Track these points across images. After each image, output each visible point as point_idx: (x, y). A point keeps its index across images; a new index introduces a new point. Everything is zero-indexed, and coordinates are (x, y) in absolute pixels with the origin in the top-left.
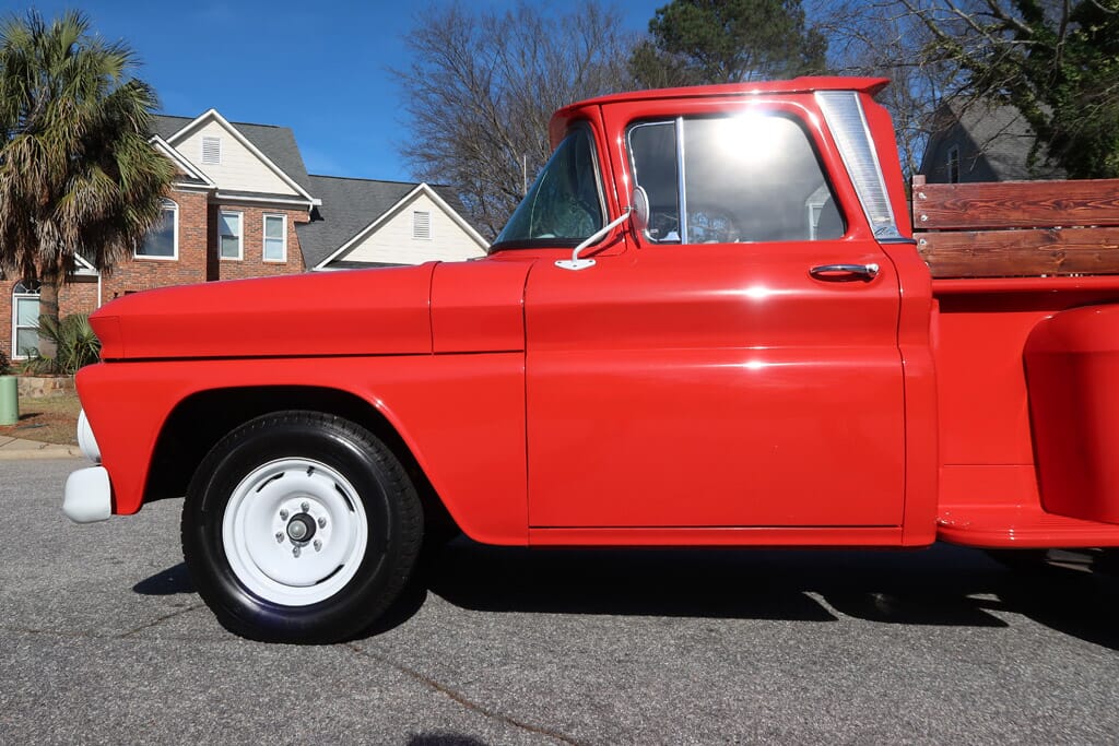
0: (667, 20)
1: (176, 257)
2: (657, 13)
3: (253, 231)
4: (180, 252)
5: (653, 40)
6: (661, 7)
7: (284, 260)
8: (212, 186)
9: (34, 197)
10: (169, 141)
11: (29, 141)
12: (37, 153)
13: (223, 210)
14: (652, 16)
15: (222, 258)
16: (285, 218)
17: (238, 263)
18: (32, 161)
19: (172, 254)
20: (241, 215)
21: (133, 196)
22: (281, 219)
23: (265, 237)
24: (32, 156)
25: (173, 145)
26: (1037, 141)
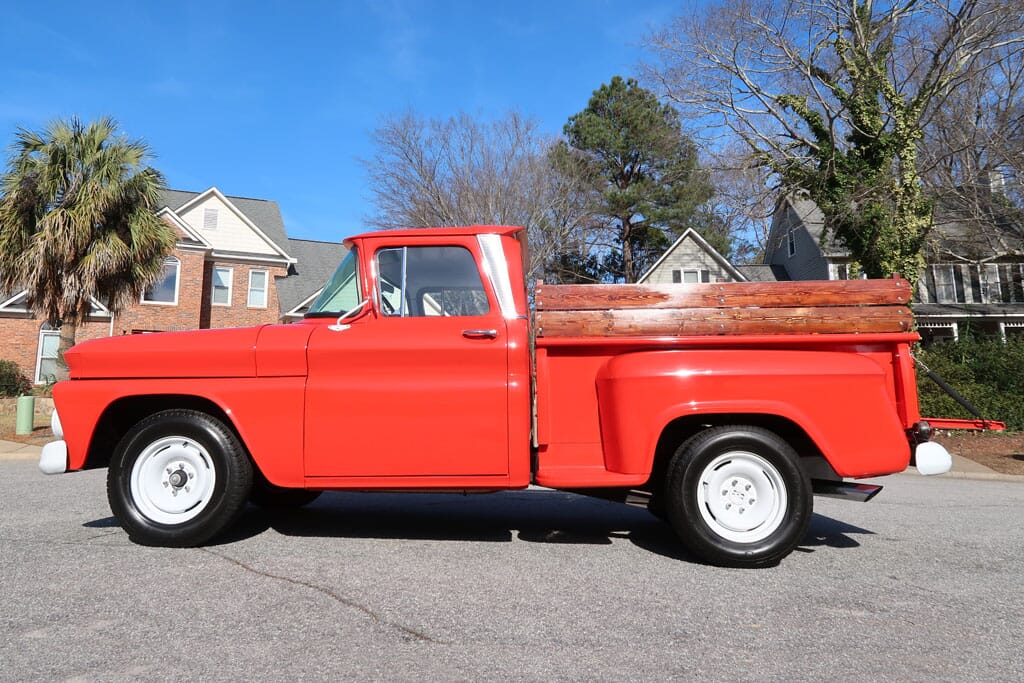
0: (577, 126)
1: (175, 303)
2: (570, 119)
3: (240, 283)
4: (179, 299)
5: (566, 139)
6: (573, 115)
7: (265, 306)
8: (209, 247)
9: (62, 256)
10: (177, 211)
11: (62, 214)
12: (68, 223)
13: (217, 266)
14: (566, 122)
15: (213, 304)
16: (267, 273)
17: (226, 308)
18: (64, 229)
19: (173, 300)
20: (231, 270)
21: (141, 256)
22: (264, 274)
23: (250, 288)
24: (64, 225)
25: (179, 214)
26: (825, 227)
